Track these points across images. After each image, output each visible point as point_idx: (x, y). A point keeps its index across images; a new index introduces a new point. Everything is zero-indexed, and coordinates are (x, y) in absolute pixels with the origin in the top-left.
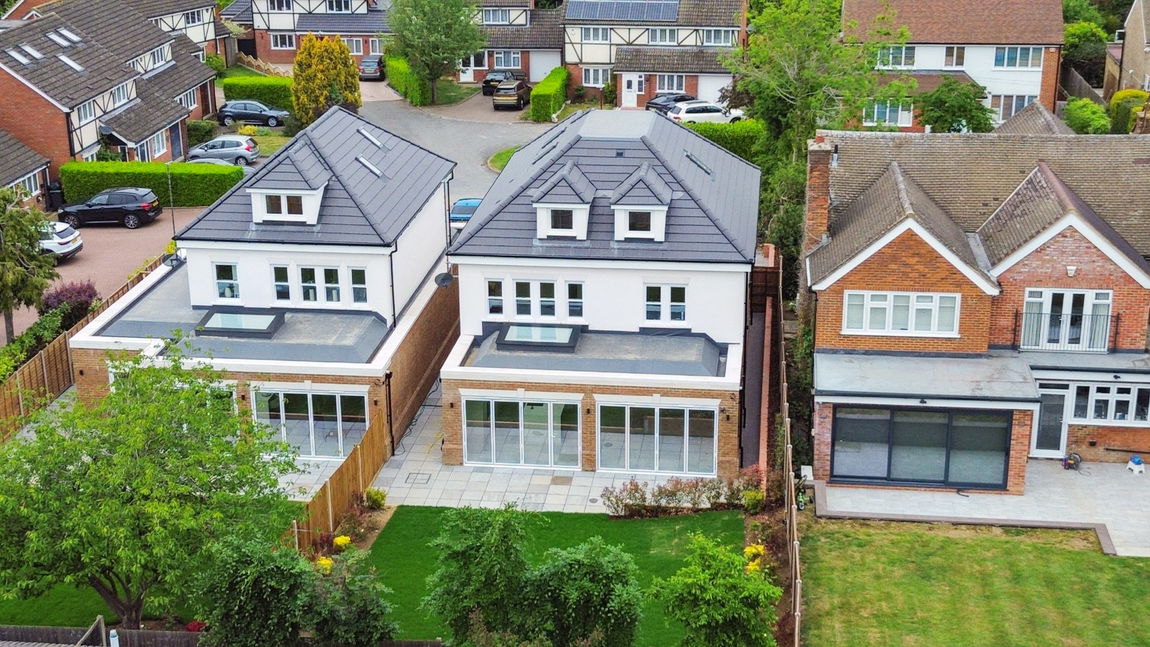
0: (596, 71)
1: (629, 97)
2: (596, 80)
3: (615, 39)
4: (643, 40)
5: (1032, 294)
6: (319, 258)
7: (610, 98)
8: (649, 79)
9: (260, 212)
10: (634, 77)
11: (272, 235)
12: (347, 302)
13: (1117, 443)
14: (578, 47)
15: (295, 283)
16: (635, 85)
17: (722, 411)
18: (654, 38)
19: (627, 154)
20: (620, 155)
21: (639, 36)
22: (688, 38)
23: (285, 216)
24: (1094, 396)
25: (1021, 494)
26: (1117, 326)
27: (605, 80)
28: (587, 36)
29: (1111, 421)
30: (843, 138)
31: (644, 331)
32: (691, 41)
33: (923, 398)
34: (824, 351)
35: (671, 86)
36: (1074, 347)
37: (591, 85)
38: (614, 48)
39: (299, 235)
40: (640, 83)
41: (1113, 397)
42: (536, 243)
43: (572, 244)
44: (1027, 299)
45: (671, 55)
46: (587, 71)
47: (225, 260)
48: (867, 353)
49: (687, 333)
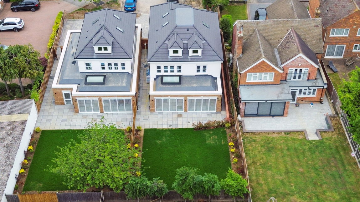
5: (290, 70)
6: (113, 61)
9: (96, 51)
11: (100, 57)
12: (120, 70)
13: (308, 100)
15: (106, 66)
17: (218, 99)
19: (189, 30)
23: (103, 51)
24: (303, 91)
25: (287, 117)
26: (309, 75)
29: (307, 96)
30: (243, 22)
31: (196, 75)
33: (266, 101)
34: (242, 85)
36: (299, 80)
39: (107, 57)
41: (307, 91)
42: (169, 57)
43: (178, 57)
44: (289, 71)
47: (87, 62)
48: (252, 85)
49: (207, 75)
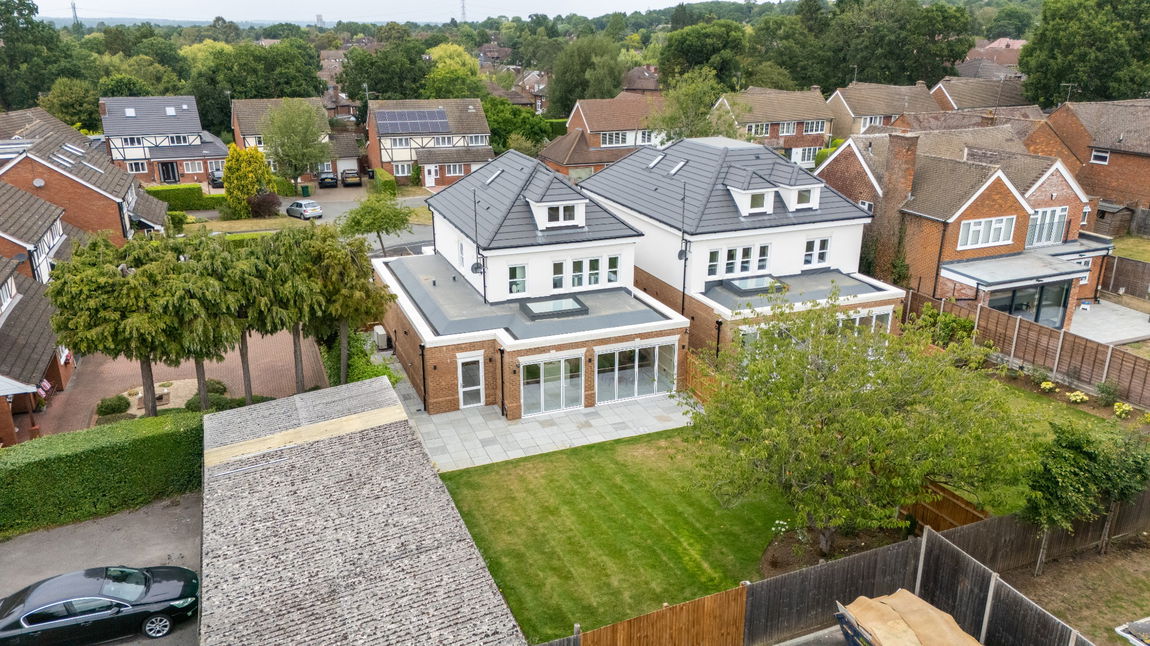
0: (403, 166)
1: (430, 181)
2: (403, 171)
3: (414, 145)
4: (431, 144)
6: (585, 252)
7: (417, 180)
8: (441, 168)
9: (542, 219)
10: (432, 167)
11: (556, 237)
12: (604, 283)
14: (390, 151)
15: (567, 273)
16: (433, 172)
17: (894, 312)
18: (438, 143)
20: (758, 158)
21: (429, 142)
22: (459, 142)
23: (561, 223)
26: (1068, 227)
27: (409, 172)
28: (395, 144)
31: (804, 273)
32: (461, 143)
33: (1037, 278)
34: (947, 263)
35: (455, 172)
36: (1049, 243)
37: (400, 175)
38: (413, 151)
39: (571, 236)
40: (436, 171)
42: (743, 219)
44: (1031, 217)
45: (451, 153)
46: (397, 166)
47: (516, 262)
48: (968, 261)
49: (827, 270)
